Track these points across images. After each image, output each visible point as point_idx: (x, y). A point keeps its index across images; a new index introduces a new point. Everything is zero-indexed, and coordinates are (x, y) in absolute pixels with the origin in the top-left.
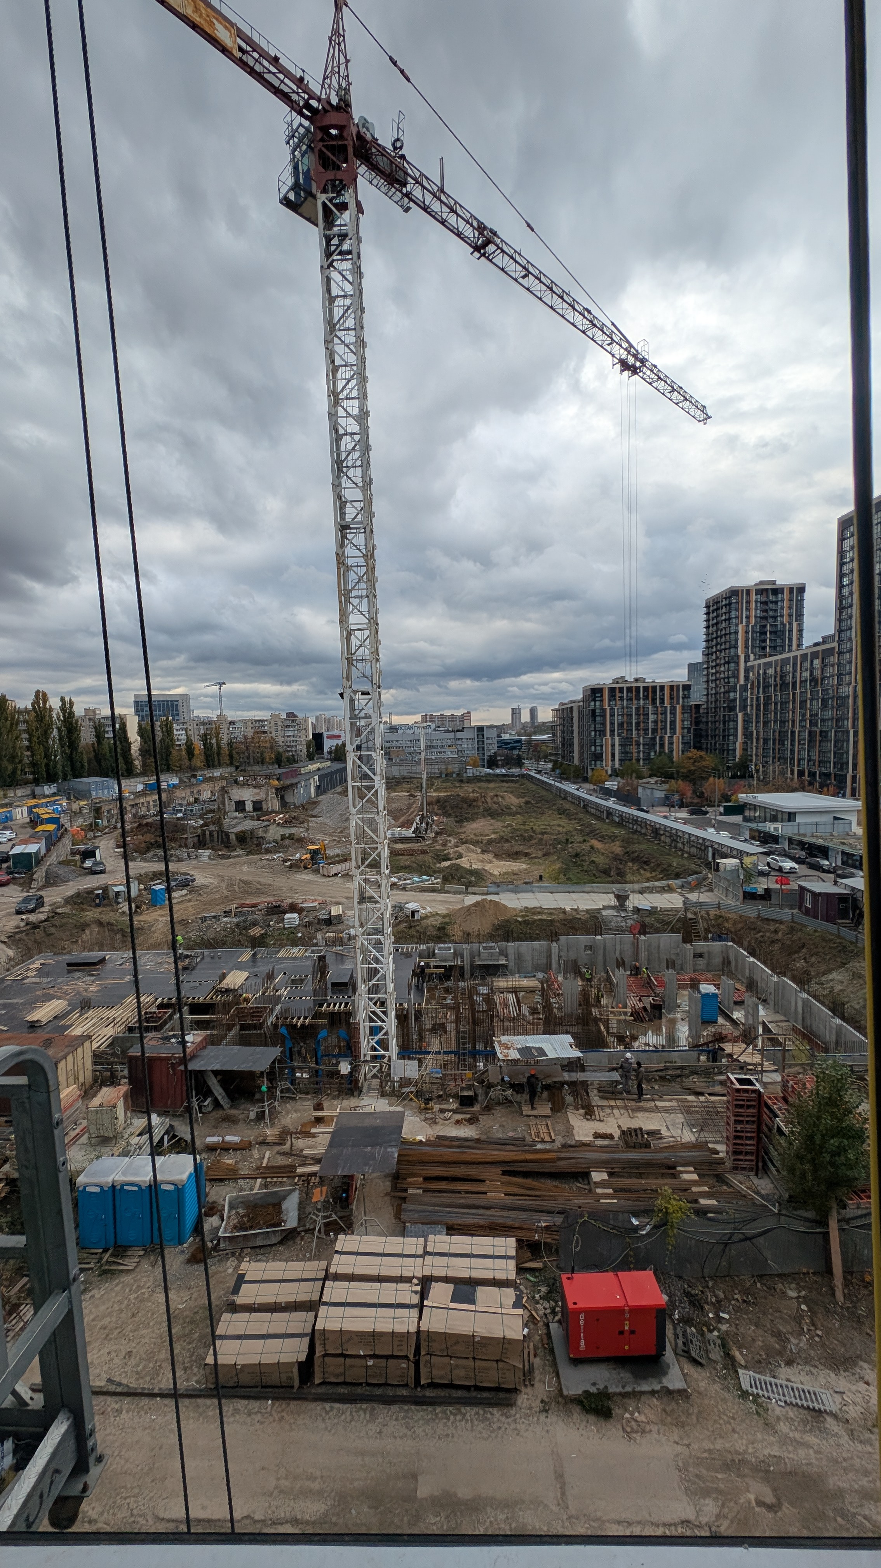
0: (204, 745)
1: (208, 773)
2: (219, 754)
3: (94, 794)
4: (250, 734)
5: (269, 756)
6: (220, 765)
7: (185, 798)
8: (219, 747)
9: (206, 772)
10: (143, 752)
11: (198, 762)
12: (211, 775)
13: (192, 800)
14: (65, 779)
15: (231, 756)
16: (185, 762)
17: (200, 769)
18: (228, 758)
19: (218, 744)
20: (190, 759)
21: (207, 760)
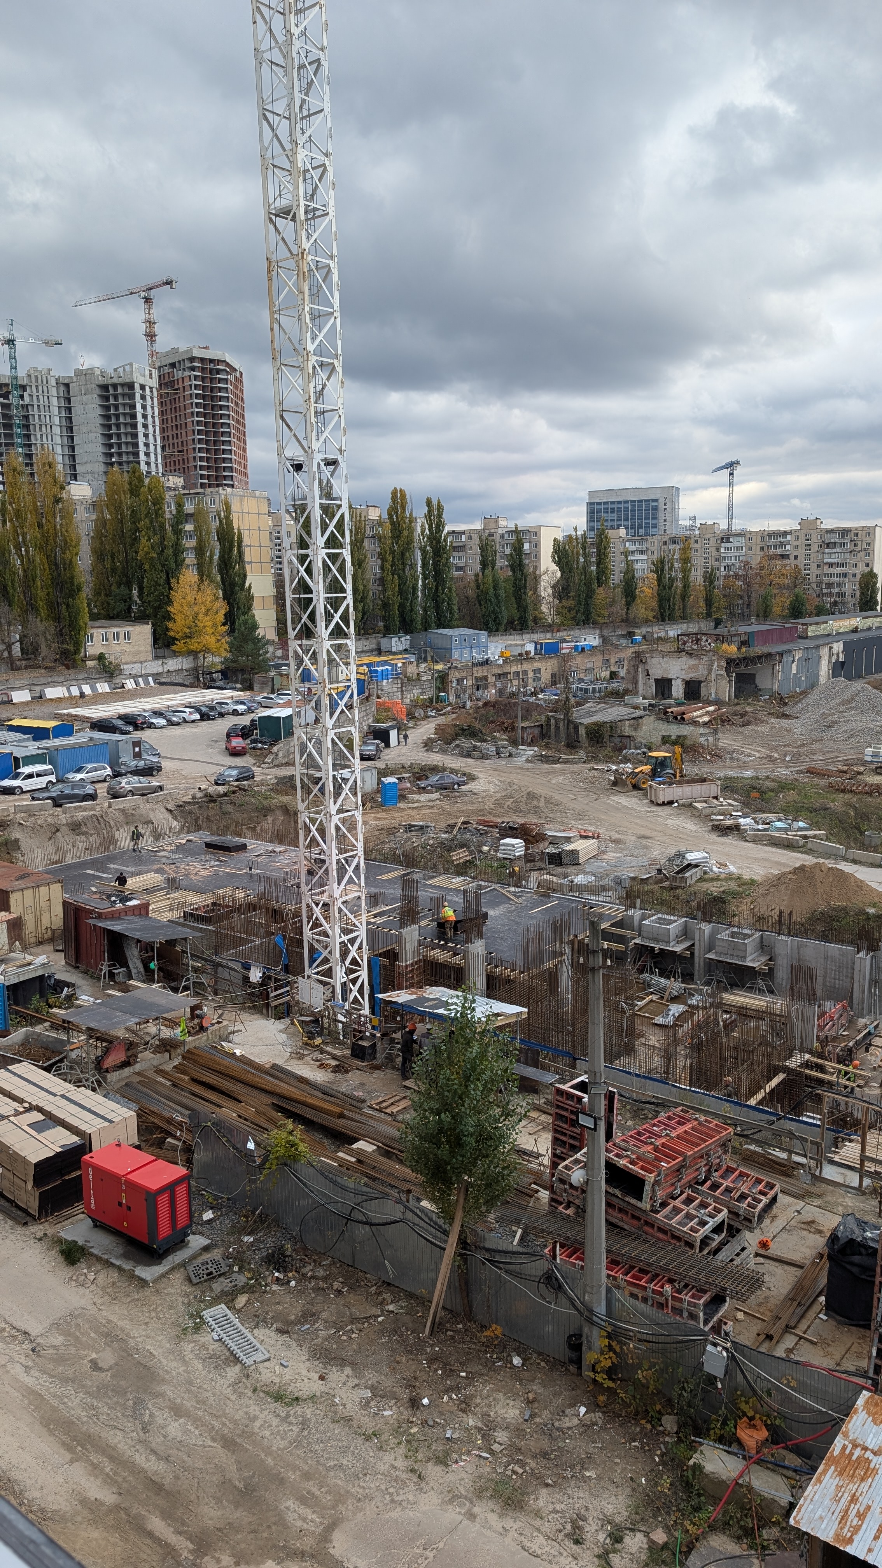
0: (659, 580)
1: (658, 631)
2: (684, 596)
3: (456, 654)
4: (755, 562)
5: (780, 603)
6: (684, 618)
7: (590, 670)
8: (686, 586)
9: (655, 629)
10: (562, 590)
11: (642, 609)
12: (662, 634)
13: (605, 674)
14: (426, 627)
15: (709, 602)
16: (619, 608)
17: (647, 622)
18: (702, 604)
19: (685, 579)
20: (628, 604)
21: (661, 606)
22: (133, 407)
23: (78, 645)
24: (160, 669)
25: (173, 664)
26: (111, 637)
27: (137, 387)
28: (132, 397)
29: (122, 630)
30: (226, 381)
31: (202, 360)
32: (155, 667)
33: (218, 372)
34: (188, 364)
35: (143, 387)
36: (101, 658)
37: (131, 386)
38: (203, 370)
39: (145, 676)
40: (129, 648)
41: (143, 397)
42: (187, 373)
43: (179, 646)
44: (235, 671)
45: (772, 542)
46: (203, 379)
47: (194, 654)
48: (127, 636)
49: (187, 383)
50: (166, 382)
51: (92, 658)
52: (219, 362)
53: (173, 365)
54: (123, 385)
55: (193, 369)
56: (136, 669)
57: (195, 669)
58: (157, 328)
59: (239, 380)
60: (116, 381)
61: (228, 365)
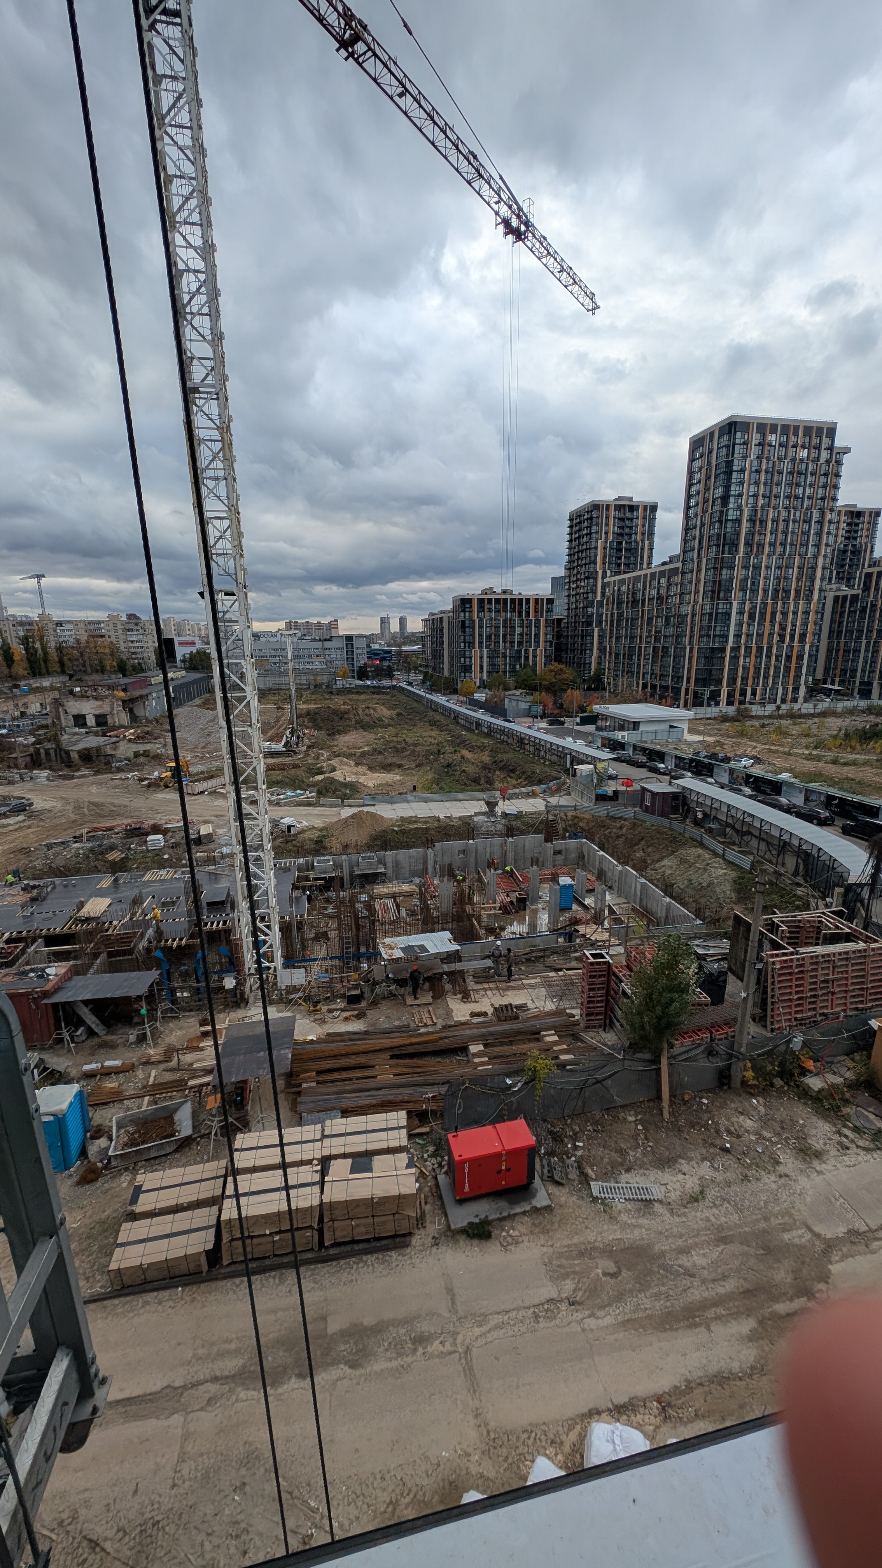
0: (26, 649)
1: (36, 683)
2: (46, 661)
4: (84, 638)
5: (110, 663)
6: (49, 674)
7: (7, 712)
8: (46, 653)
9: (31, 681)
11: (20, 668)
12: (38, 685)
13: (17, 713)
15: (62, 664)
17: (24, 677)
18: (58, 665)
19: (44, 648)
20: (9, 666)
21: (31, 667)
45: (92, 627)
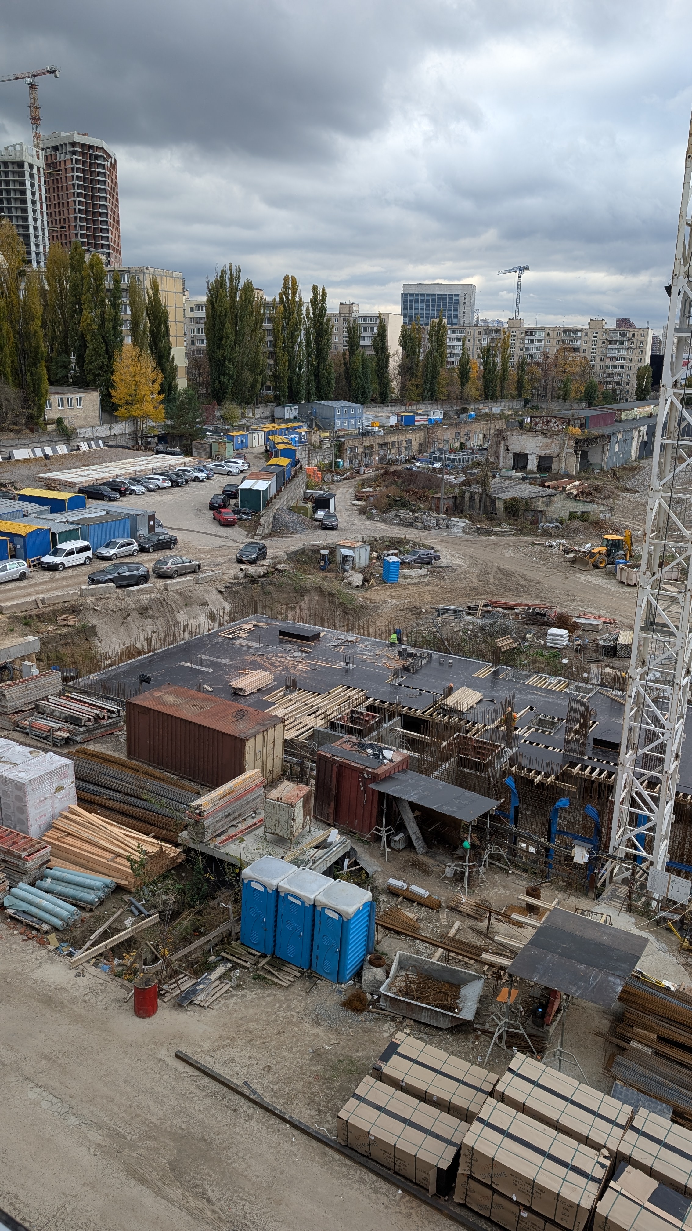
0: (485, 364)
1: (485, 408)
2: (503, 379)
3: (338, 425)
5: (577, 387)
6: (503, 397)
8: (505, 370)
9: (481, 406)
10: (406, 369)
11: (473, 389)
12: (488, 411)
13: (457, 445)
14: (309, 398)
15: (520, 385)
16: (456, 389)
17: (475, 400)
18: (515, 386)
19: (504, 364)
20: (463, 385)
21: (486, 387)
22: (23, 184)
23: (41, 410)
24: (108, 433)
25: (119, 428)
26: (65, 403)
27: (26, 166)
28: (22, 174)
29: (75, 396)
30: (103, 166)
31: (83, 146)
32: (104, 431)
33: (97, 157)
34: (70, 149)
35: (31, 166)
36: (59, 422)
37: (21, 164)
38: (83, 154)
39: (96, 439)
40: (81, 413)
41: (32, 176)
42: (69, 157)
43: (121, 412)
44: (174, 437)
45: (566, 336)
46: (84, 163)
47: (134, 419)
48: (79, 401)
49: (69, 166)
50: (51, 164)
51: (52, 422)
52: (98, 148)
53: (55, 148)
54: (13, 163)
55: (74, 153)
56: (87, 432)
57: (135, 433)
58: (41, 113)
59: (114, 166)
60: (6, 158)
61: (105, 152)
